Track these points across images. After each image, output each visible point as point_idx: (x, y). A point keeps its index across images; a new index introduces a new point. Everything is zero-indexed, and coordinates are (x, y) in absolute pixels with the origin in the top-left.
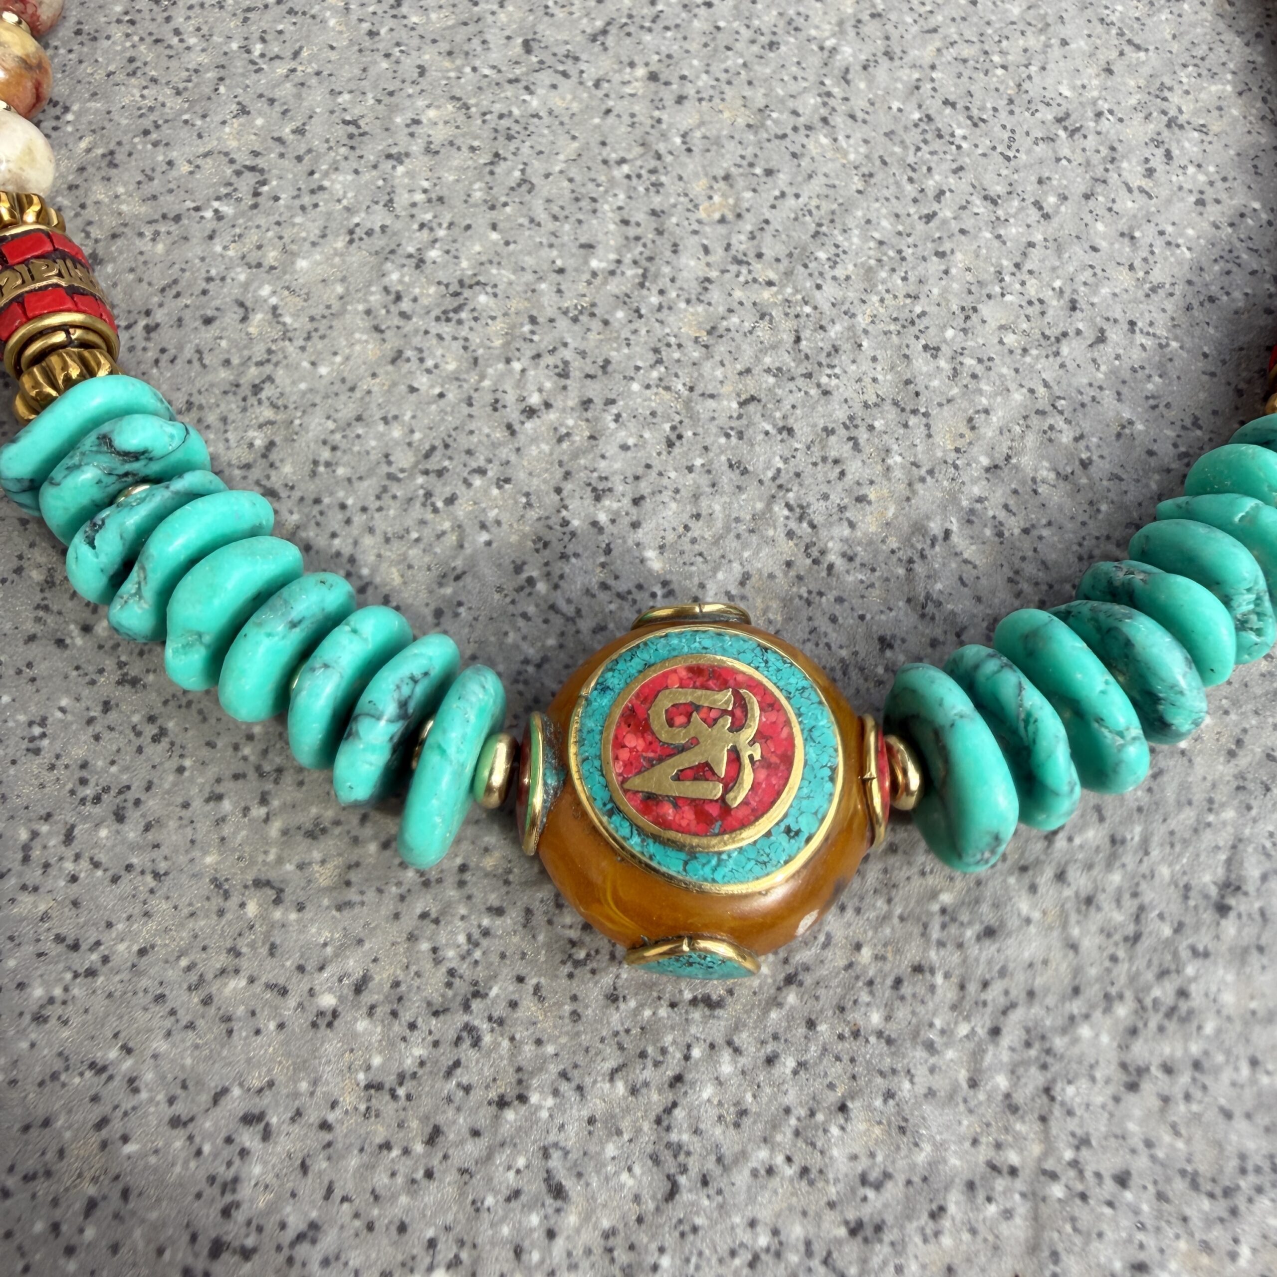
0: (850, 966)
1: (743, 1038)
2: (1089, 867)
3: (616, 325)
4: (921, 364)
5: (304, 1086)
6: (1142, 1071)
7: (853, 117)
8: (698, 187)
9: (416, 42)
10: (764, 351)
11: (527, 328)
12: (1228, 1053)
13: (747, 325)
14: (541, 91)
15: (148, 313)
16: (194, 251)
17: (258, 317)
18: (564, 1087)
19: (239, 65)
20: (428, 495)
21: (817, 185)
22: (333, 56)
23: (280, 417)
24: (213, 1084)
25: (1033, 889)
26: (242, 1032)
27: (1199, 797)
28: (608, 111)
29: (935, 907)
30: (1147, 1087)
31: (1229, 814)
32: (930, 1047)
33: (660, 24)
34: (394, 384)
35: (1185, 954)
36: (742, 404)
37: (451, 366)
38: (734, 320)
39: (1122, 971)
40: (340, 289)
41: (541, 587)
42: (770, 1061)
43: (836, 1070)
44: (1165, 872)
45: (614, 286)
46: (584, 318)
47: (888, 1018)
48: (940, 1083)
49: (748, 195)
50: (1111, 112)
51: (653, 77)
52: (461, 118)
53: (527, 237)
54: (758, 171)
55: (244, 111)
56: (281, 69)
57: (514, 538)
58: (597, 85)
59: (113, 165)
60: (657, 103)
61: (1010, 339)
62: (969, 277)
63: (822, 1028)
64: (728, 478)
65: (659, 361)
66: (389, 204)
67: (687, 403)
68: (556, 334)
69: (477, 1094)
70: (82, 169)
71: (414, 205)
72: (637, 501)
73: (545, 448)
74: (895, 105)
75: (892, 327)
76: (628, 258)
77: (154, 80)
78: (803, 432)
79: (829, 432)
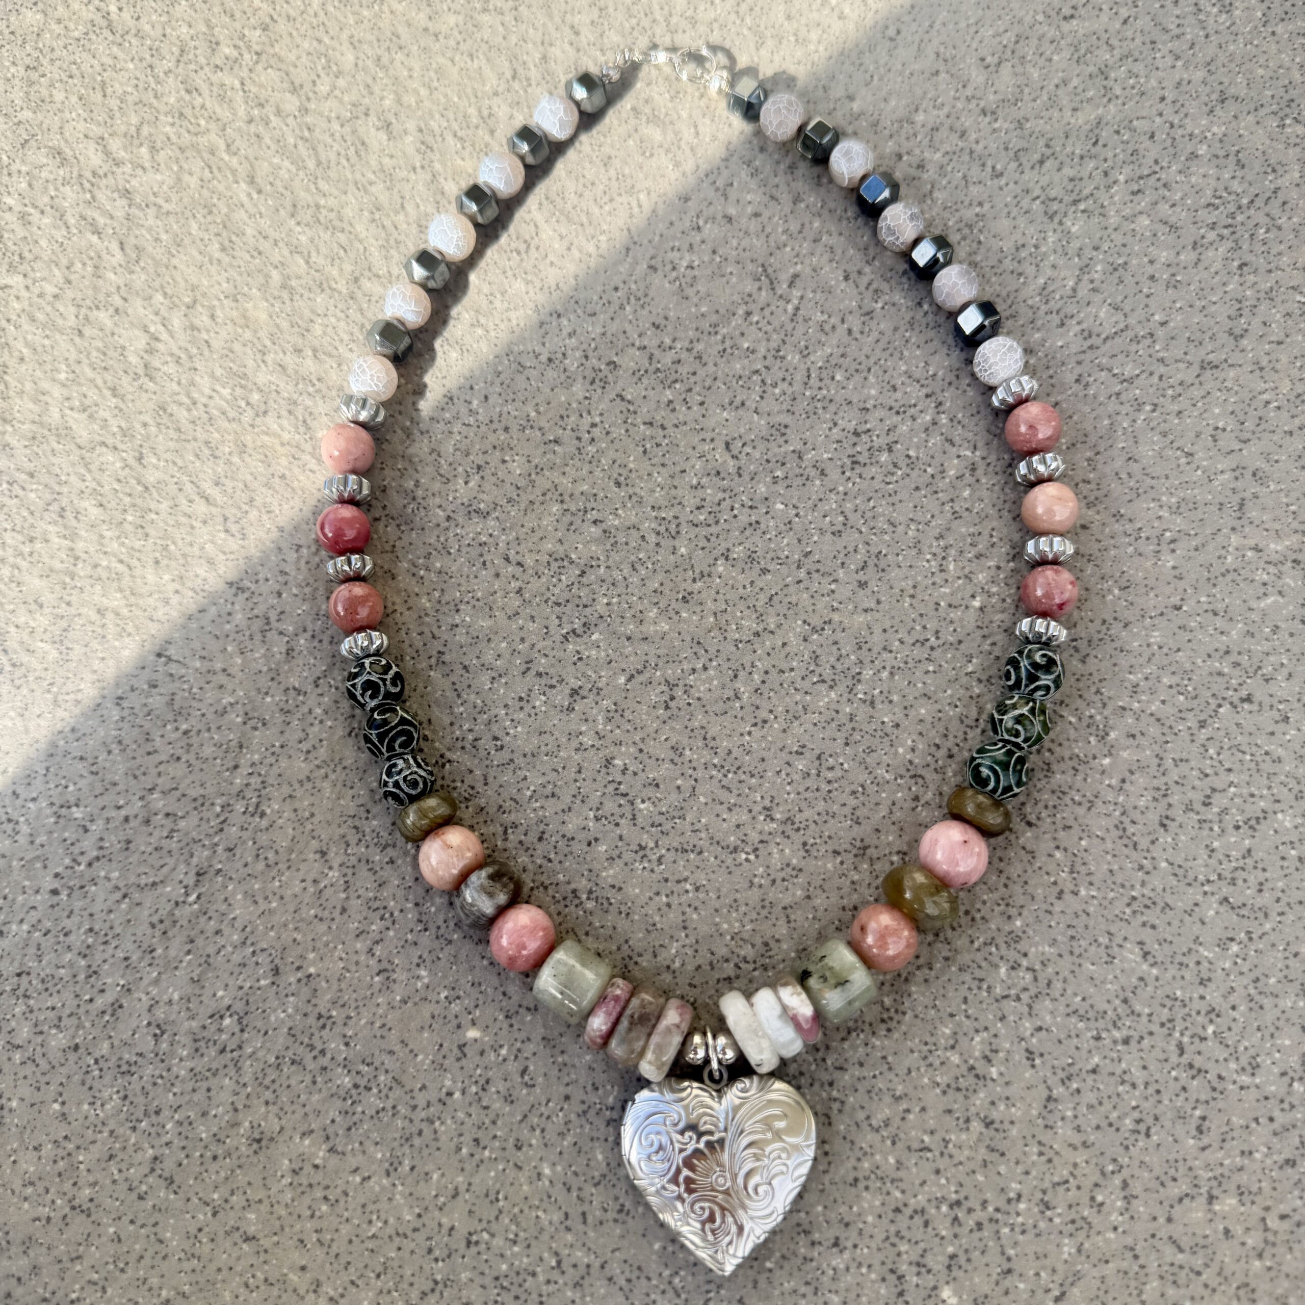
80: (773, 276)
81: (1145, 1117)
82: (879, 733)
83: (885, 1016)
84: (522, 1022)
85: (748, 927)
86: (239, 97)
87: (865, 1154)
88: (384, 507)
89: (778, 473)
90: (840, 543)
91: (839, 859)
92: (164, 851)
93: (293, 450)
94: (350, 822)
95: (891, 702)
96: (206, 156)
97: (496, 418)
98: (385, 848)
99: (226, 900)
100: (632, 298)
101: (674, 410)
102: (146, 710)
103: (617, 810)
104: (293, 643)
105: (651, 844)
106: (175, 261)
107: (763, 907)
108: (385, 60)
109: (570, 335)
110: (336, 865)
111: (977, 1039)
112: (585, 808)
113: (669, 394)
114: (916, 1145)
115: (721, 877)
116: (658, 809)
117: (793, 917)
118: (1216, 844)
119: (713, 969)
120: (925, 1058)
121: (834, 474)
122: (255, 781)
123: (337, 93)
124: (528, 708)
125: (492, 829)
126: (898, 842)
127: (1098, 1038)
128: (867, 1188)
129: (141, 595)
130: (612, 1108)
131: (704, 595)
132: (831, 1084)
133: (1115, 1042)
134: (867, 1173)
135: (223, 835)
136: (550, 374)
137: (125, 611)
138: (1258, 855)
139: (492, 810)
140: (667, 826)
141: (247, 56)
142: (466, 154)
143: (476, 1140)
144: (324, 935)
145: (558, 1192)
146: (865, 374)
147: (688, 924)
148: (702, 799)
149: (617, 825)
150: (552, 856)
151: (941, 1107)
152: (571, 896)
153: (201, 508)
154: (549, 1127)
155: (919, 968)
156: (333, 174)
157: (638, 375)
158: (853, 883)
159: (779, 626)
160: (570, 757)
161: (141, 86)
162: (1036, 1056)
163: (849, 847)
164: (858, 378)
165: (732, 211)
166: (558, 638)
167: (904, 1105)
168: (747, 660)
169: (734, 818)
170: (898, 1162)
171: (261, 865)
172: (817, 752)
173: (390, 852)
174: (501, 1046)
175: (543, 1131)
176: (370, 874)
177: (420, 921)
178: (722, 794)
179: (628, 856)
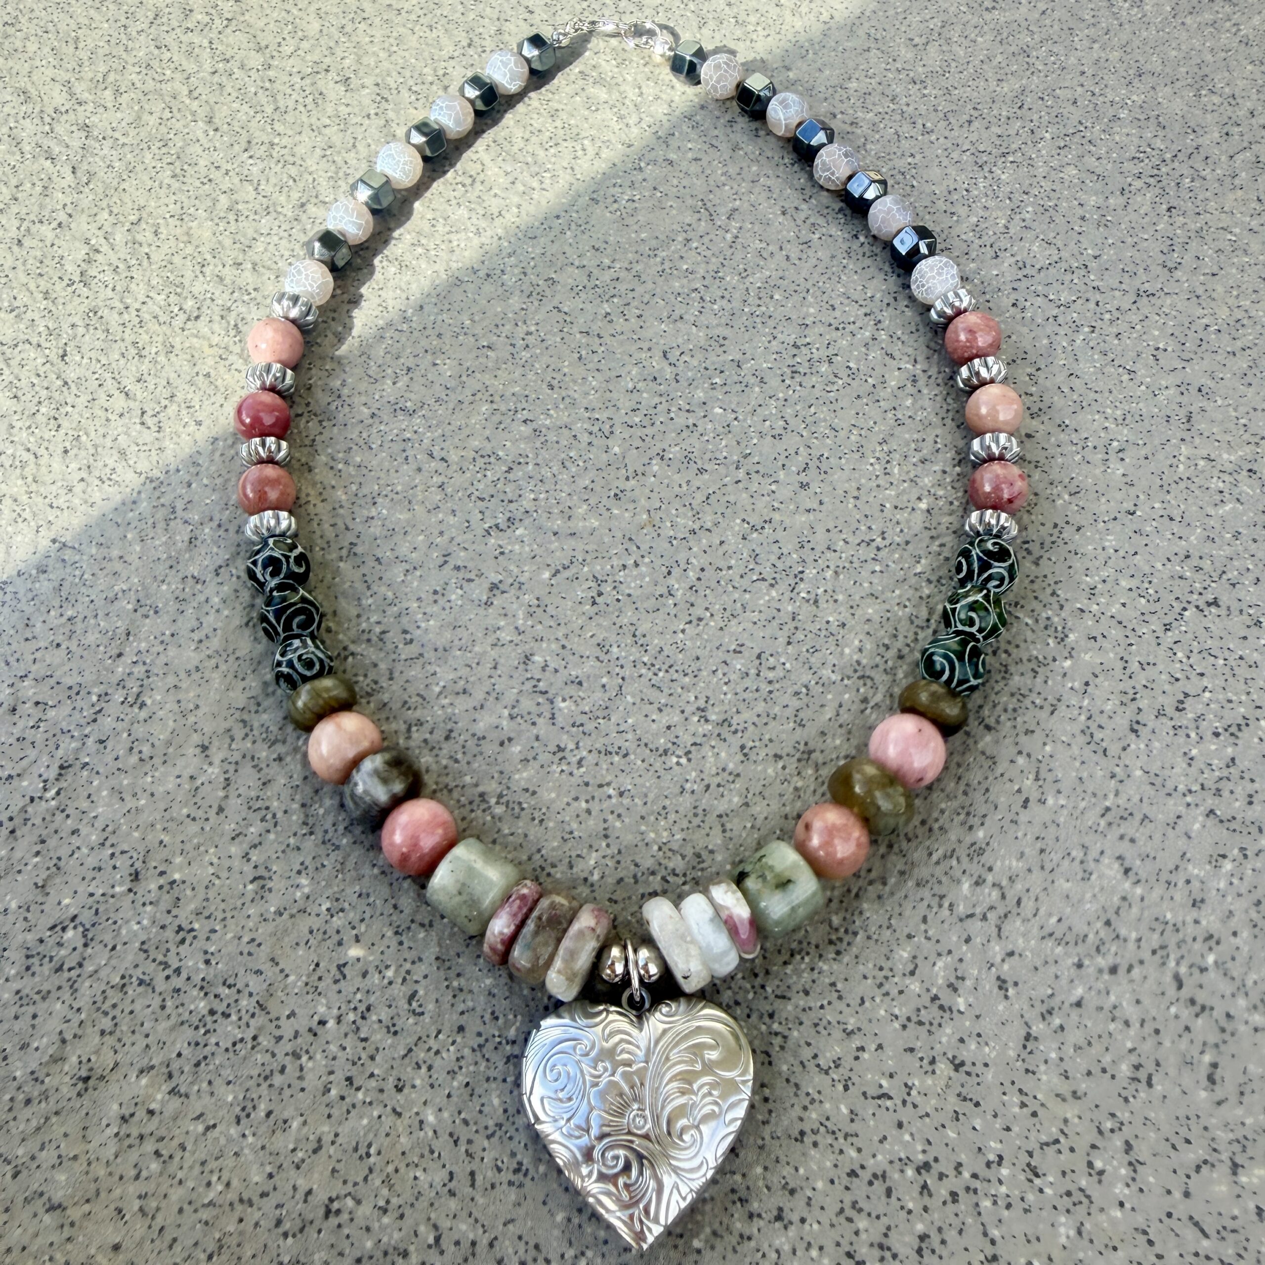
80: (712, 210)
81: (1143, 1061)
82: (824, 633)
83: (834, 937)
84: (414, 938)
85: (678, 837)
86: (206, 54)
87: (813, 1101)
88: (308, 404)
89: (717, 380)
90: (780, 446)
91: (780, 764)
92: (27, 743)
93: (221, 352)
94: (238, 715)
95: (836, 601)
96: (168, 99)
97: (430, 326)
98: (274, 743)
99: (89, 796)
100: (573, 227)
101: (611, 322)
102: (30, 595)
103: (534, 709)
104: (197, 532)
105: (571, 746)
106: (124, 185)
107: (696, 815)
108: (348, 29)
109: (510, 256)
110: (217, 760)
111: (940, 964)
112: (499, 706)
113: (606, 307)
114: (873, 1091)
115: (649, 781)
116: (580, 709)
117: (728, 826)
118: (1194, 752)
119: (636, 882)
120: (880, 985)
121: (774, 382)
122: (139, 670)
123: (299, 52)
124: (442, 602)
125: (394, 726)
126: (846, 746)
127: (1080, 966)
128: (815, 1144)
129: (44, 483)
130: (514, 1042)
131: (637, 492)
132: (771, 1016)
133: (1100, 971)
134: (816, 1126)
135: (95, 726)
136: (488, 288)
137: (24, 498)
138: (1243, 763)
139: (396, 706)
140: (590, 726)
141: (217, 22)
142: (419, 104)
143: (349, 1079)
144: (195, 835)
145: (443, 1144)
146: (804, 294)
147: (609, 832)
148: (629, 698)
149: (534, 724)
150: (459, 756)
151: (902, 1044)
152: (478, 799)
153: (119, 402)
154: (437, 1063)
155: (871, 883)
156: (289, 118)
157: (576, 290)
158: (796, 789)
159: (717, 524)
160: (485, 652)
161: (113, 41)
162: (1010, 985)
163: (792, 752)
164: (797, 298)
165: (673, 156)
166: (480, 532)
167: (856, 1042)
168: (682, 557)
169: (664, 719)
170: (852, 1112)
171: (134, 759)
172: (757, 651)
173: (280, 749)
174: (387, 967)
175: (430, 1068)
176: (254, 771)
177: (305, 823)
178: (653, 694)
179: (544, 758)
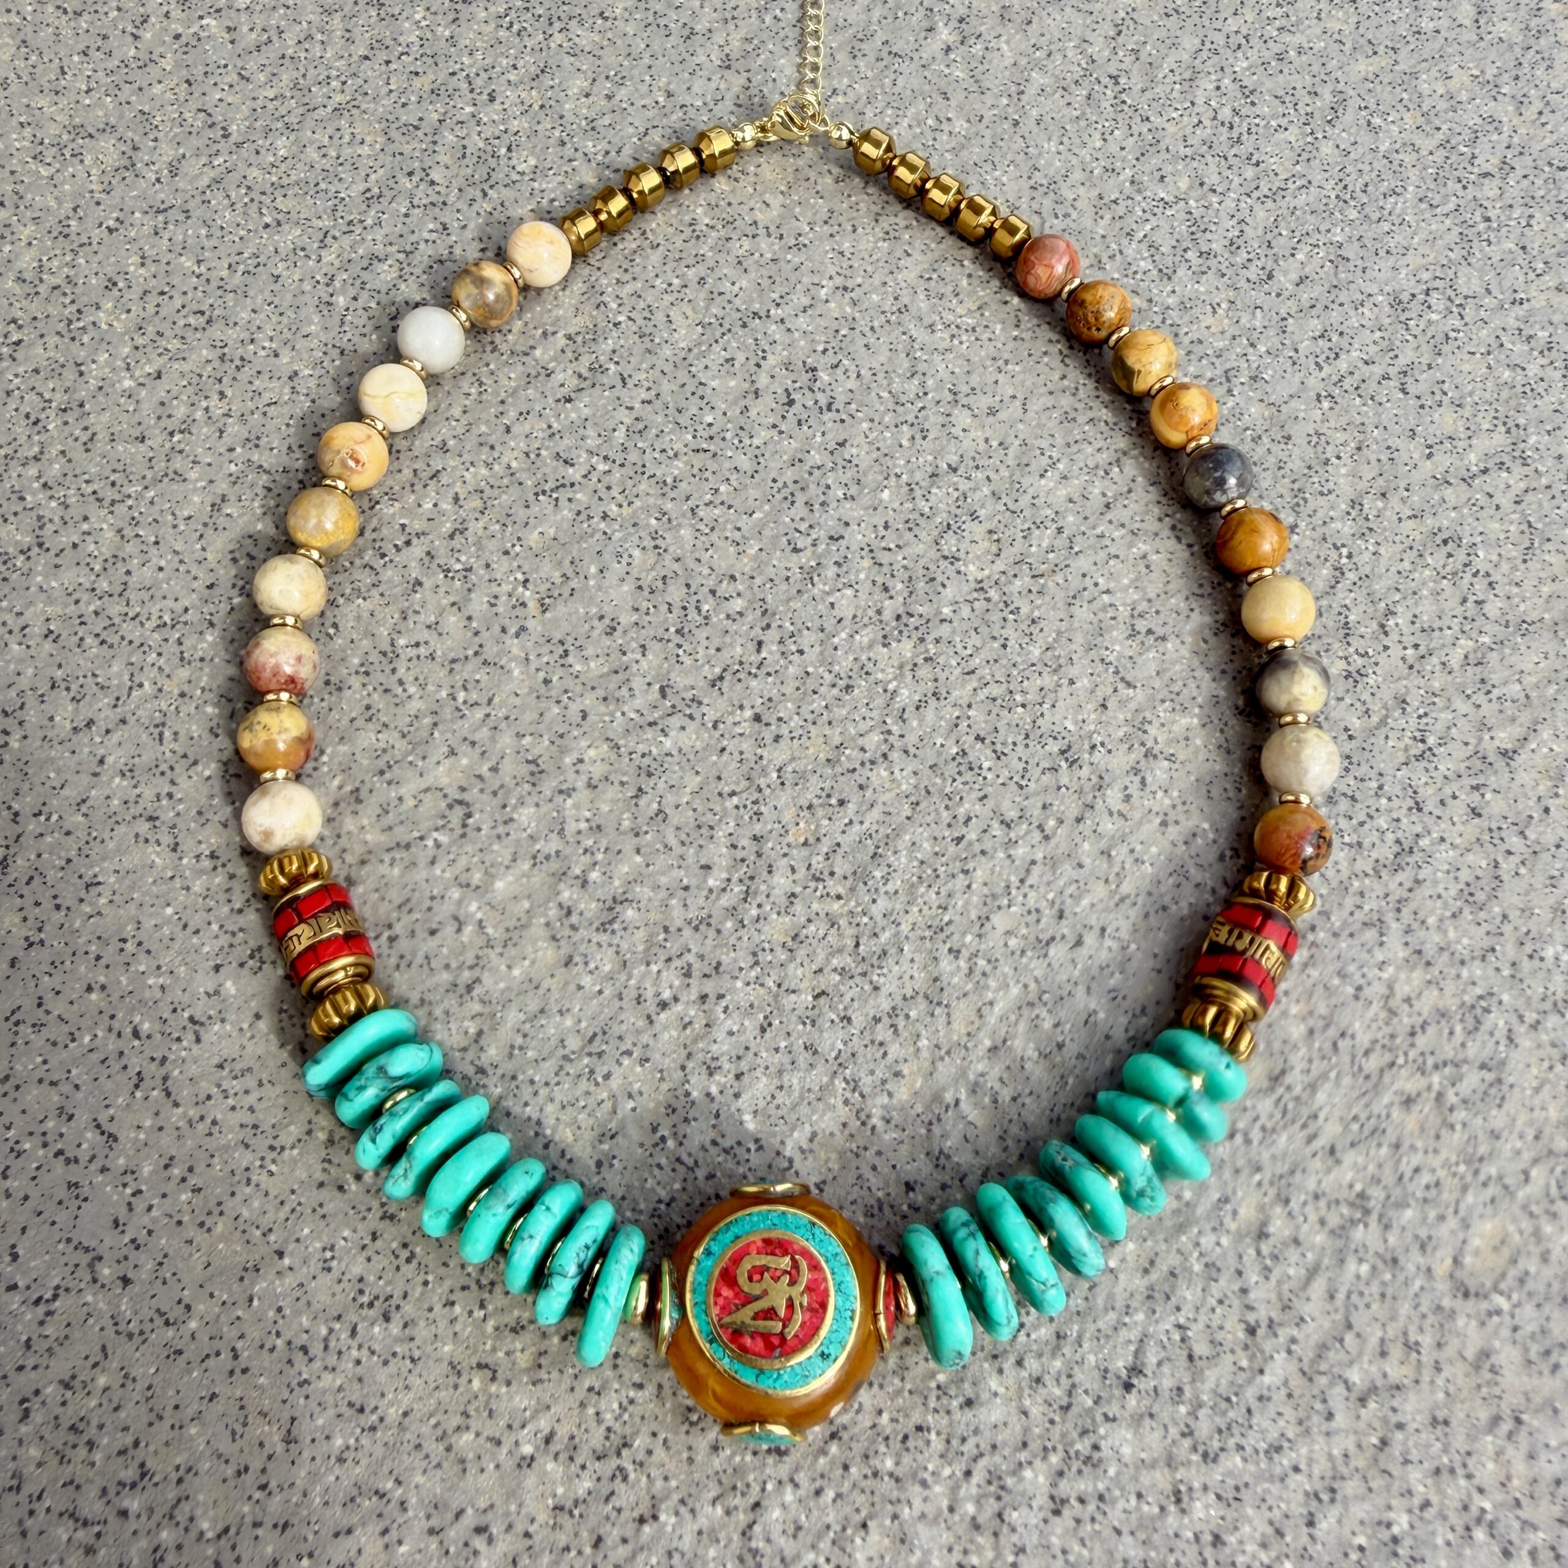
0: (874, 1426)
1: (802, 1477)
2: (1040, 1355)
3: (725, 933)
4: (946, 965)
5: (513, 1508)
6: (1064, 1502)
7: (906, 752)
8: (788, 816)
9: (579, 689)
10: (832, 954)
11: (662, 936)
12: (1122, 1489)
13: (821, 933)
14: (673, 734)
15: (390, 926)
16: (420, 875)
17: (469, 929)
18: (683, 1510)
19: (447, 713)
20: (592, 1072)
21: (875, 814)
22: (517, 701)
23: (487, 1010)
24: (455, 1506)
25: (1000, 1371)
26: (472, 1470)
27: (1119, 1304)
28: (723, 750)
29: (933, 1385)
30: (1066, 1512)
31: (1140, 1317)
32: (924, 1484)
33: (764, 670)
34: (567, 983)
35: (1099, 1418)
36: (816, 997)
37: (607, 968)
38: (812, 928)
39: (1057, 1430)
40: (526, 905)
41: (671, 1143)
42: (818, 1492)
43: (861, 1500)
44: (1092, 1359)
45: (725, 901)
46: (703, 927)
47: (897, 1464)
48: (930, 1509)
49: (825, 822)
50: (1102, 744)
51: (757, 718)
52: (614, 757)
53: (661, 861)
54: (834, 801)
55: (452, 753)
56: (479, 714)
57: (652, 1105)
58: (715, 727)
59: (359, 801)
60: (760, 743)
61: (1013, 942)
62: (986, 890)
63: (853, 1470)
64: (803, 1058)
65: (757, 963)
66: (561, 832)
67: (776, 996)
68: (682, 940)
69: (626, 1514)
70: (336, 804)
71: (579, 832)
72: (738, 1077)
73: (674, 1033)
74: (939, 741)
75: (927, 933)
76: (735, 877)
77: (385, 725)
78: (858, 1020)
79: (877, 1020)
